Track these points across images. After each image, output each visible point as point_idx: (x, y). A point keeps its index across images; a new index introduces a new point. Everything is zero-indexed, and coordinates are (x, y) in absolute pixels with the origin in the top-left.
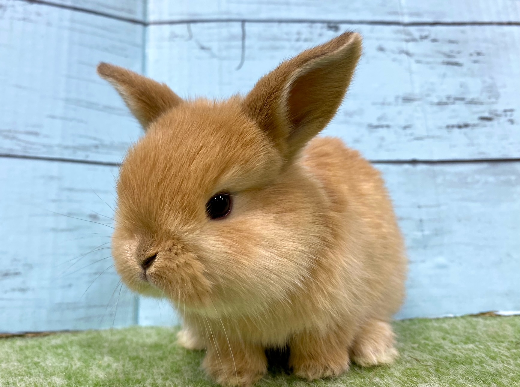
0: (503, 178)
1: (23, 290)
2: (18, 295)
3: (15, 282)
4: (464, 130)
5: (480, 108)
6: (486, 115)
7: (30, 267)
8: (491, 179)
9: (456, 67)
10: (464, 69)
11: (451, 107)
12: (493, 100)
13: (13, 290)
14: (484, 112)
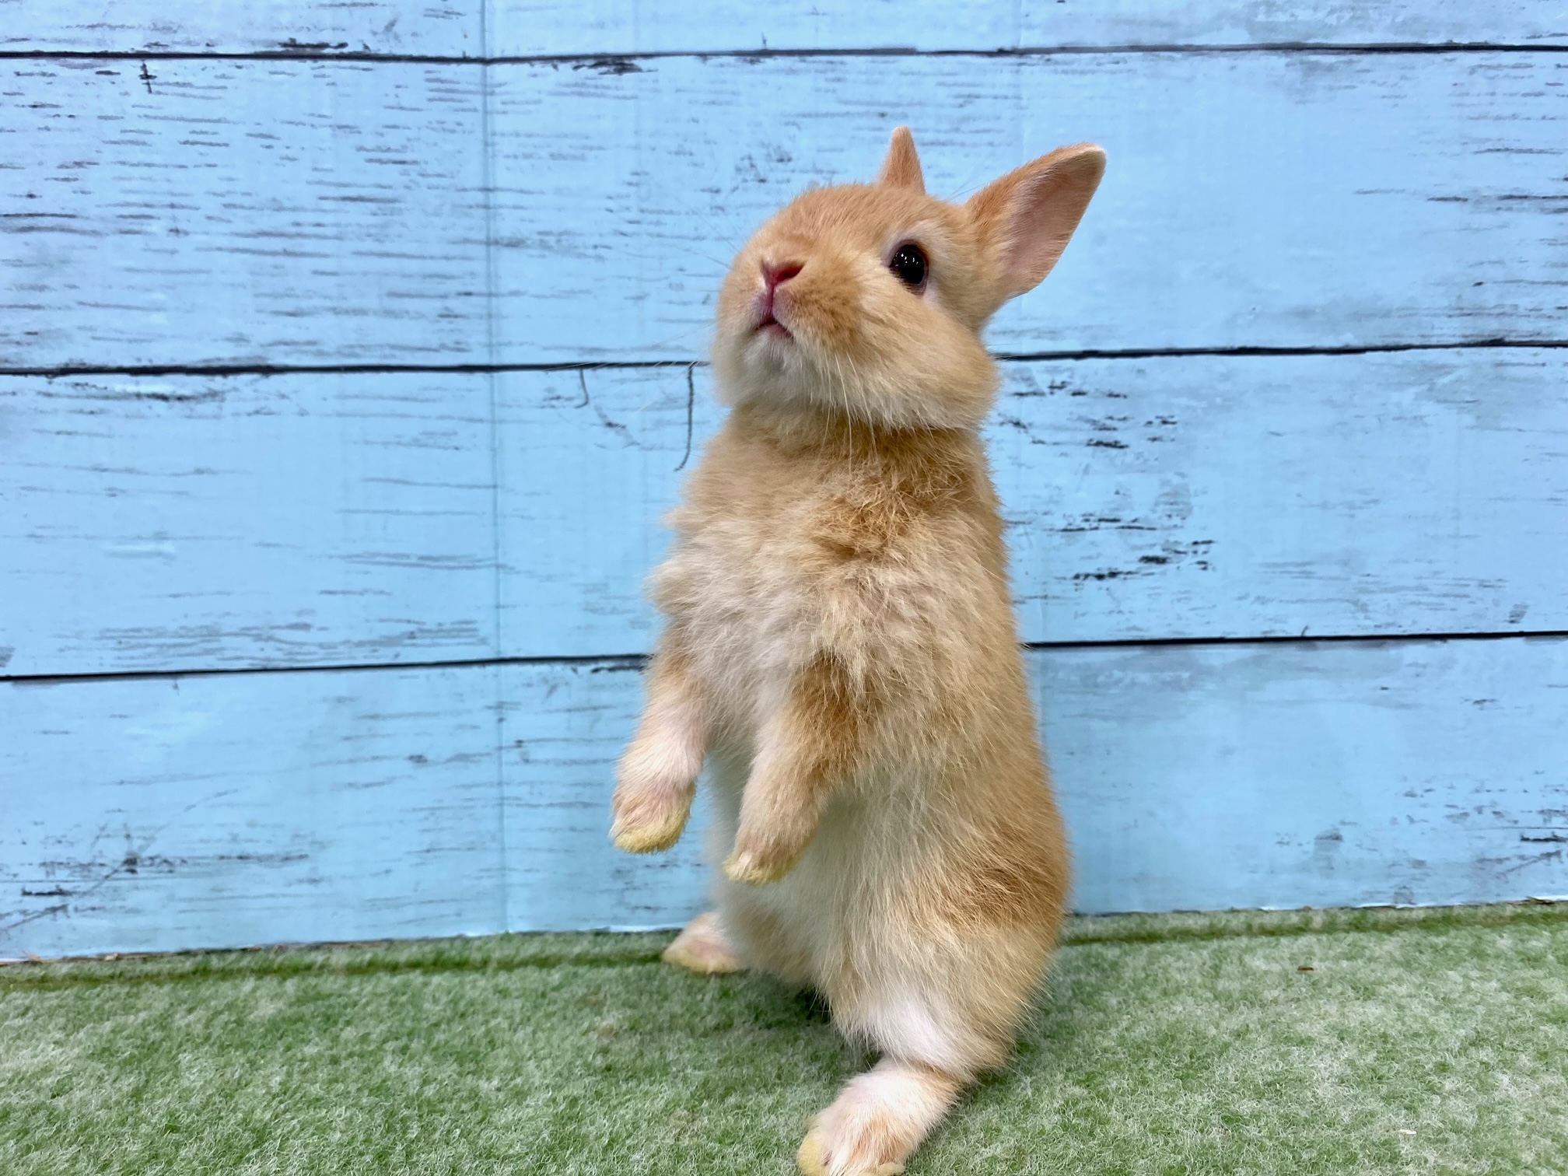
0: (1167, 676)
1: (314, 881)
2: (306, 888)
3: (301, 869)
4: (1108, 583)
5: (1148, 537)
6: (1157, 552)
7: (322, 845)
8: (1143, 677)
9: (1113, 451)
10: (1128, 456)
11: (1089, 536)
12: (1176, 521)
13: (300, 881)
14: (1153, 546)
